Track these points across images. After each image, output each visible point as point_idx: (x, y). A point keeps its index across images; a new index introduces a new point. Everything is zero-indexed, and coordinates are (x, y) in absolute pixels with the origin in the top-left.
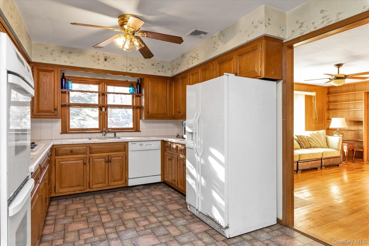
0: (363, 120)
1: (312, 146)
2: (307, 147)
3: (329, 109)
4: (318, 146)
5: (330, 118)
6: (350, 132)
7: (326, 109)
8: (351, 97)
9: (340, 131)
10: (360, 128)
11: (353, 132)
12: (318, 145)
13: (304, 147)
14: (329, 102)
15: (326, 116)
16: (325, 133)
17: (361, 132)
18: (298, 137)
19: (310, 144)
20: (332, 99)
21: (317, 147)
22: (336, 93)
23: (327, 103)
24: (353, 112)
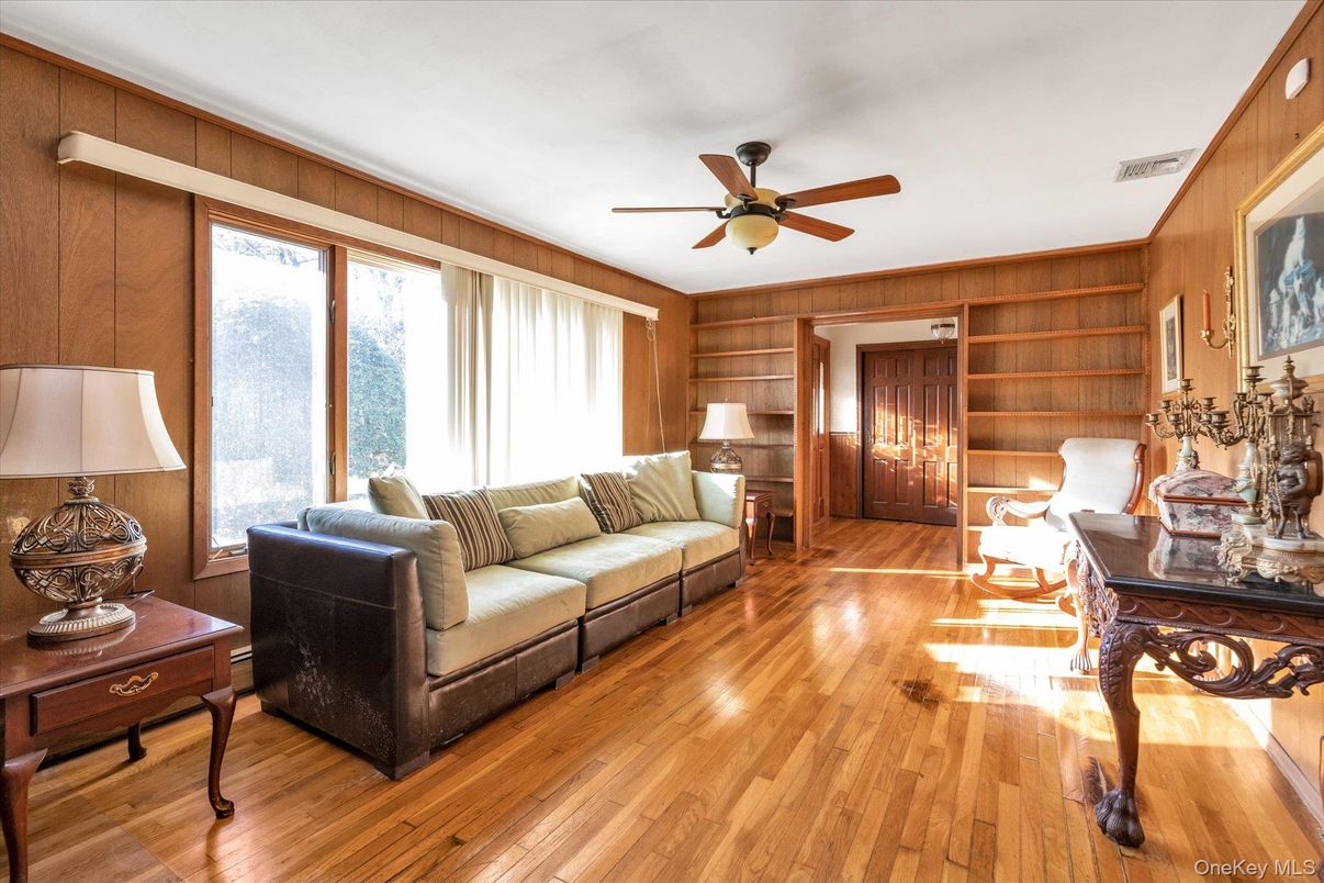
0: (794, 412)
1: (645, 517)
2: (627, 524)
3: (696, 375)
4: (667, 516)
5: (700, 405)
6: (756, 452)
7: (688, 374)
8: (760, 335)
9: (733, 452)
10: (784, 438)
11: (763, 452)
12: (668, 511)
13: (617, 528)
14: (697, 350)
15: (688, 397)
16: (689, 462)
17: (786, 451)
18: (591, 484)
19: (636, 507)
20: (705, 340)
21: (665, 520)
22: (717, 320)
23: (691, 353)
24: (764, 385)
